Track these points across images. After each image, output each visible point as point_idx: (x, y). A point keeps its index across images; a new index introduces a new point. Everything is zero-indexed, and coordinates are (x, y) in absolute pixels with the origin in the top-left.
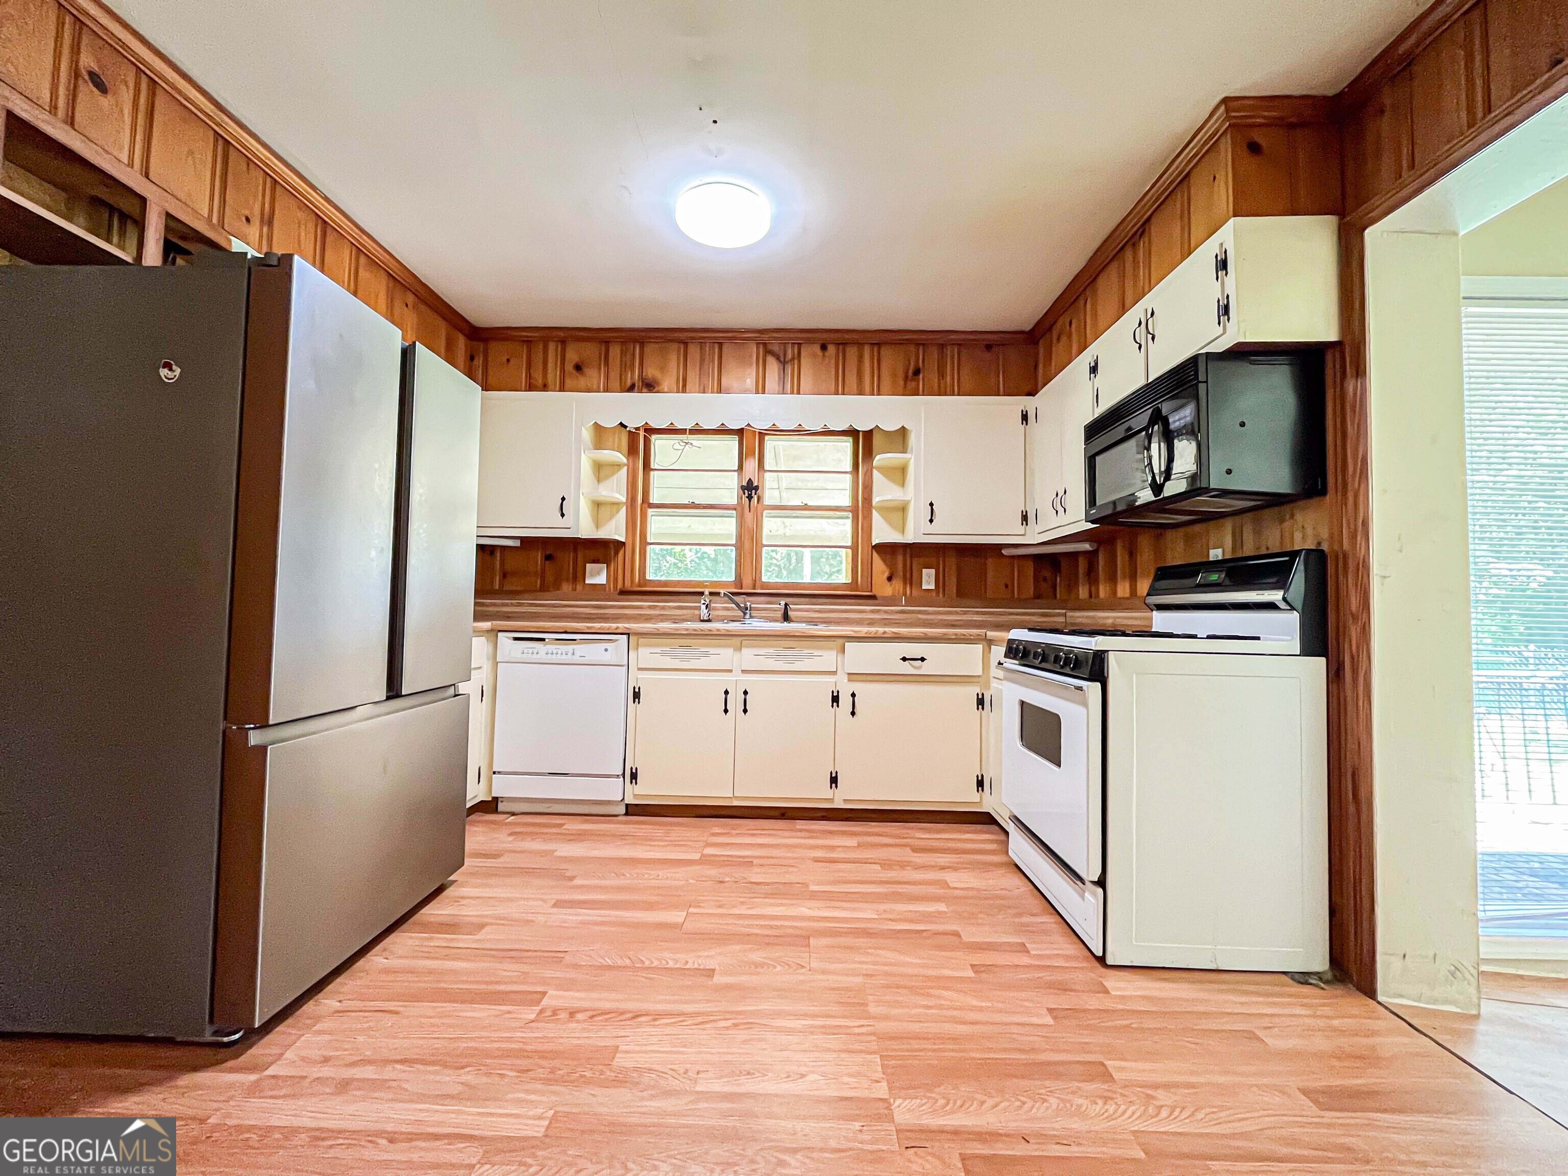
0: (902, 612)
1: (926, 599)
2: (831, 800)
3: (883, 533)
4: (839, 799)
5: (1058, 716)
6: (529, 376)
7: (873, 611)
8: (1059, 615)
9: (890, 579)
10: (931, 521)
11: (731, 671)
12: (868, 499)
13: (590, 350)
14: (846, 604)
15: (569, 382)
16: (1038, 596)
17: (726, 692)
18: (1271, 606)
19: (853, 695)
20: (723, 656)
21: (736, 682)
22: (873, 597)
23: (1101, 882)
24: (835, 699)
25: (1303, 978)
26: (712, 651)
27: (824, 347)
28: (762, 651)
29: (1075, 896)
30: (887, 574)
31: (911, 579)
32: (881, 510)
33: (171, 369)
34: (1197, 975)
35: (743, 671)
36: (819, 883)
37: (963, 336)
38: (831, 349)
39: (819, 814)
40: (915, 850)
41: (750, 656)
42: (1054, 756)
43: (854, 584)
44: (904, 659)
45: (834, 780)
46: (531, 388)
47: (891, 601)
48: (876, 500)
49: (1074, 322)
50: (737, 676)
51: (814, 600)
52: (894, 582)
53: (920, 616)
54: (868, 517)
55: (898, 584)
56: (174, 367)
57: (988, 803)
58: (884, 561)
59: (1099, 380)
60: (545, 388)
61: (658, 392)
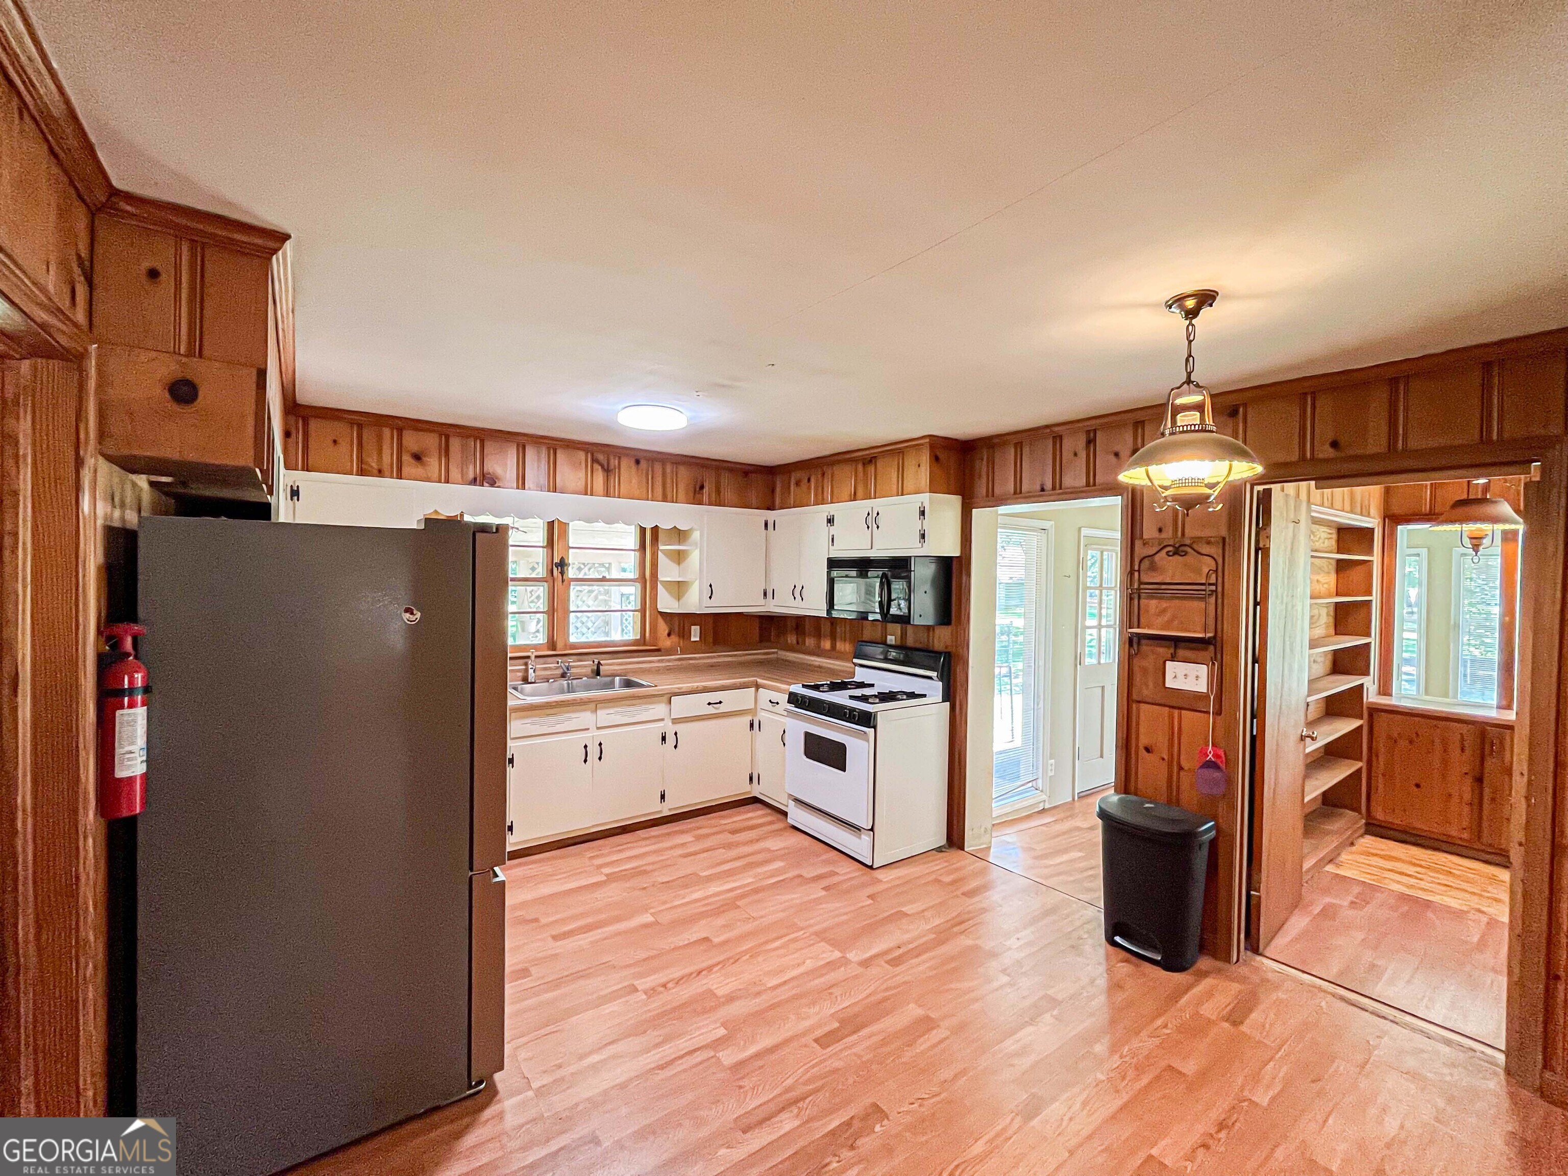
0: (680, 659)
1: (695, 648)
2: (660, 812)
3: (667, 603)
4: (666, 810)
5: (844, 745)
6: (361, 460)
7: (659, 661)
8: (773, 653)
9: (669, 635)
10: (710, 598)
11: (588, 729)
12: (654, 575)
13: (431, 441)
14: (638, 657)
15: (406, 470)
16: (761, 641)
17: (586, 747)
18: (930, 678)
19: (676, 734)
20: (584, 718)
21: (591, 738)
22: (659, 650)
23: (872, 829)
24: (664, 739)
25: (939, 850)
26: (573, 715)
27: (638, 462)
28: (611, 711)
29: (857, 840)
30: (667, 632)
31: (684, 634)
32: (667, 584)
33: (412, 613)
34: (897, 864)
35: (598, 728)
36: (708, 868)
37: (732, 465)
38: (643, 464)
39: (650, 823)
40: (733, 832)
41: (605, 716)
42: (841, 765)
43: (642, 640)
44: (709, 704)
45: (663, 797)
46: (362, 472)
47: (670, 652)
48: (662, 577)
49: (813, 480)
50: (594, 733)
51: (615, 656)
52: (672, 636)
53: (691, 662)
54: (654, 588)
55: (674, 638)
56: (415, 612)
57: (756, 791)
58: (666, 622)
59: (833, 530)
60: (380, 473)
61: (499, 487)
